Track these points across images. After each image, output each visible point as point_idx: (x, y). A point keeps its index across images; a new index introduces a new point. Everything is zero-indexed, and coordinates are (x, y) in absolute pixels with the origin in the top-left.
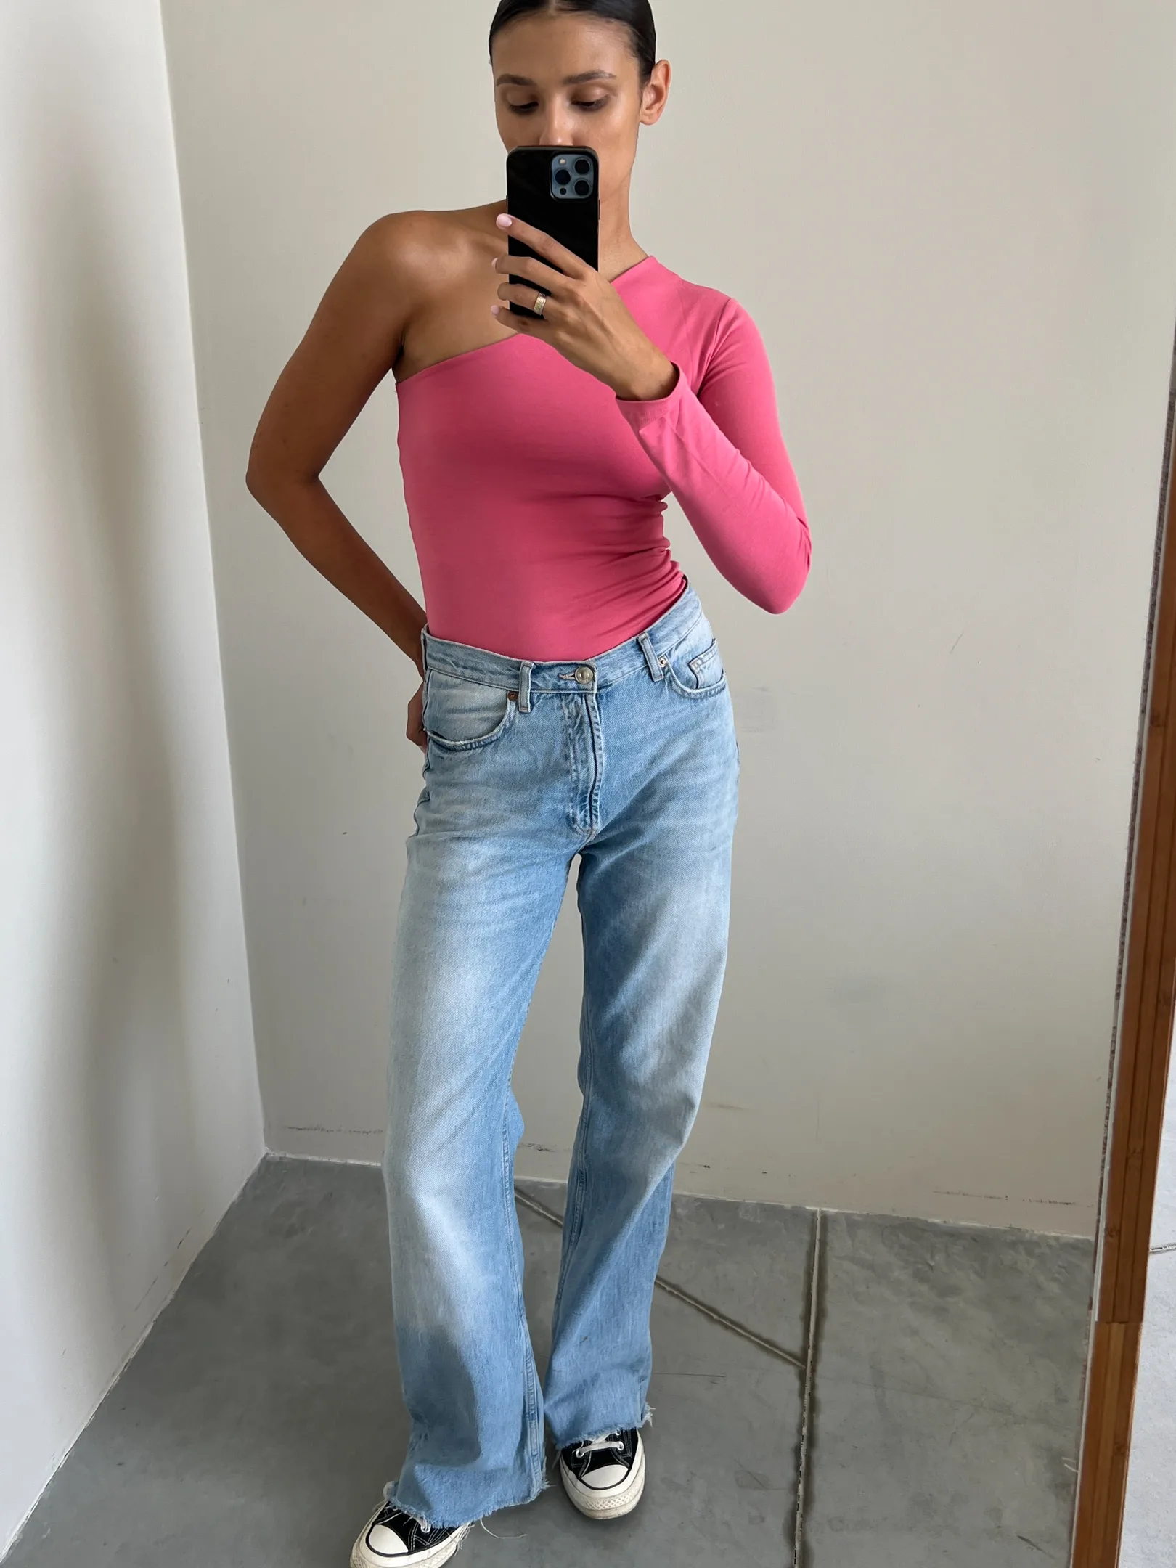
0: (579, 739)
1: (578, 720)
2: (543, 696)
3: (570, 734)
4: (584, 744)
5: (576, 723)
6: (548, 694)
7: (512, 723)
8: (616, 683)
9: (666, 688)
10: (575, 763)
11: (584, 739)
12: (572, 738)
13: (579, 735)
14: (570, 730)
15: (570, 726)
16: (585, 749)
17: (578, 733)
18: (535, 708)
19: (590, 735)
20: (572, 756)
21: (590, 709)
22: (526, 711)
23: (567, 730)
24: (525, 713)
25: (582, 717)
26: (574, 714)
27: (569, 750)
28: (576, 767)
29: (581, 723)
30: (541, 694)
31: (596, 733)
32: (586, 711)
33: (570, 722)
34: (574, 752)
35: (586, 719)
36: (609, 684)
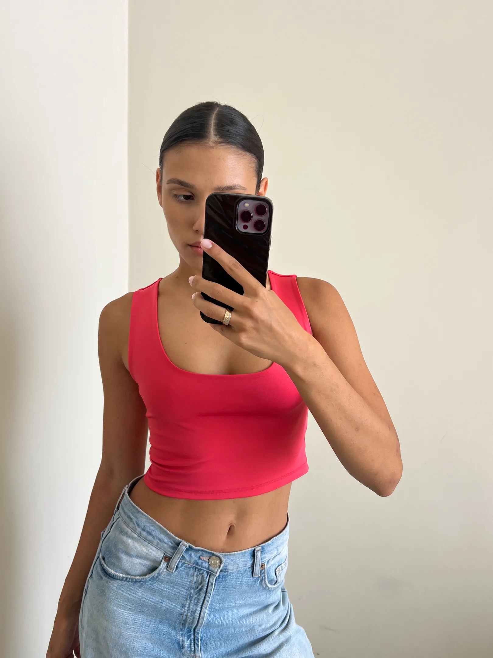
0: (195, 598)
1: (200, 587)
2: (186, 565)
3: (191, 593)
4: (197, 602)
5: (198, 588)
6: (189, 565)
7: (159, 575)
8: (231, 572)
9: (258, 582)
10: (187, 611)
11: (198, 599)
12: (191, 596)
13: (196, 596)
14: (192, 591)
15: (193, 588)
16: (196, 604)
17: (197, 594)
18: (177, 570)
19: (203, 598)
20: (187, 606)
21: (210, 583)
22: (171, 571)
23: (190, 589)
24: (170, 572)
25: (203, 586)
26: (200, 581)
27: (186, 602)
28: (187, 614)
29: (201, 590)
30: (185, 563)
31: (207, 598)
32: (206, 584)
33: (194, 586)
34: (189, 604)
35: (205, 589)
36: (227, 570)
